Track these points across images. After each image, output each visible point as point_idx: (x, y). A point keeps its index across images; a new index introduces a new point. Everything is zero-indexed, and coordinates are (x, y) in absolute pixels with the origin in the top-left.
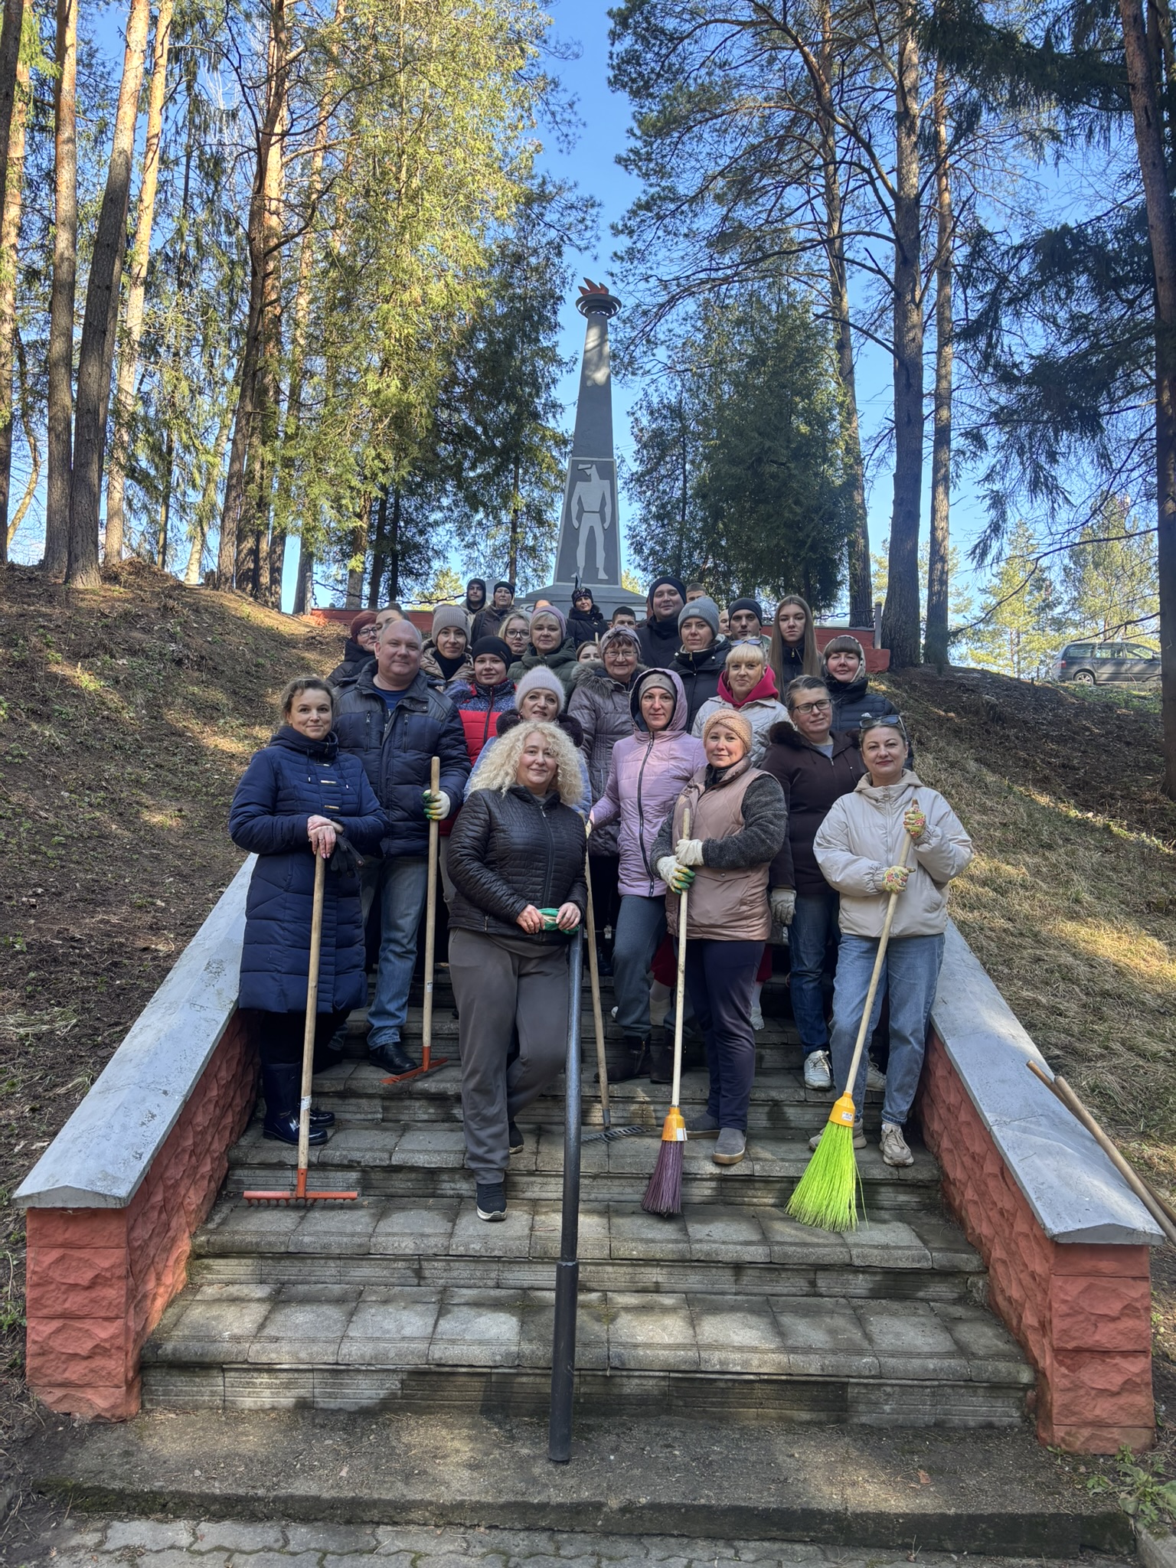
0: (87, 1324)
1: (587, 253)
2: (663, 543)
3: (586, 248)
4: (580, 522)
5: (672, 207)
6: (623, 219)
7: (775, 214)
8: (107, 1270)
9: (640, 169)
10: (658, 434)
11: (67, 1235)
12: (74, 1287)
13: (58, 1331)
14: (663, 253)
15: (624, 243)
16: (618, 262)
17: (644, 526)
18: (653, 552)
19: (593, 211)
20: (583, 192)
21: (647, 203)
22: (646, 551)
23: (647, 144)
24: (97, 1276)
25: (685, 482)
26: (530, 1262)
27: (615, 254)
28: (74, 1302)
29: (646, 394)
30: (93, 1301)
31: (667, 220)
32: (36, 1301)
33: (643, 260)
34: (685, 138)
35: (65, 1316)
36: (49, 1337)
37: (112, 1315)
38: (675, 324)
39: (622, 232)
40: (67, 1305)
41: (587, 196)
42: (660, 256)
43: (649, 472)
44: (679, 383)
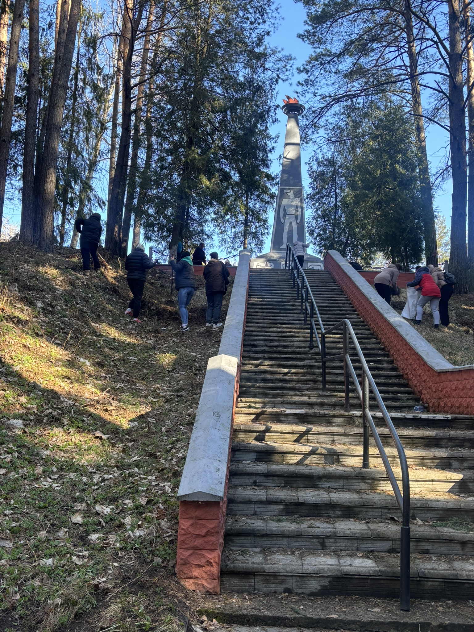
0: (203, 552)
1: (287, 82)
2: (325, 230)
3: (287, 80)
4: (285, 220)
5: (329, 59)
6: (303, 65)
7: (381, 61)
8: (212, 529)
9: (310, 39)
10: (322, 174)
11: (196, 514)
12: (198, 536)
13: (191, 554)
14: (324, 81)
15: (303, 77)
16: (300, 86)
17: (314, 222)
18: (319, 235)
19: (291, 62)
20: (286, 53)
21: (316, 56)
22: (315, 234)
23: (315, 28)
24: (208, 531)
25: (336, 198)
26: (372, 539)
27: (299, 82)
28: (198, 542)
29: (316, 154)
30: (206, 542)
31: (326, 65)
32: (183, 541)
33: (313, 85)
34: (334, 25)
35: (195, 548)
36: (188, 557)
37: (213, 548)
38: (329, 117)
39: (303, 71)
40: (195, 543)
41: (288, 54)
42: (322, 84)
43: (317, 193)
44: (333, 147)
